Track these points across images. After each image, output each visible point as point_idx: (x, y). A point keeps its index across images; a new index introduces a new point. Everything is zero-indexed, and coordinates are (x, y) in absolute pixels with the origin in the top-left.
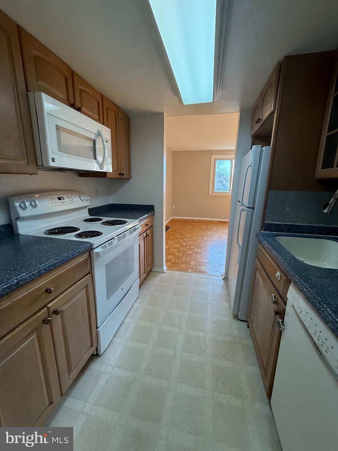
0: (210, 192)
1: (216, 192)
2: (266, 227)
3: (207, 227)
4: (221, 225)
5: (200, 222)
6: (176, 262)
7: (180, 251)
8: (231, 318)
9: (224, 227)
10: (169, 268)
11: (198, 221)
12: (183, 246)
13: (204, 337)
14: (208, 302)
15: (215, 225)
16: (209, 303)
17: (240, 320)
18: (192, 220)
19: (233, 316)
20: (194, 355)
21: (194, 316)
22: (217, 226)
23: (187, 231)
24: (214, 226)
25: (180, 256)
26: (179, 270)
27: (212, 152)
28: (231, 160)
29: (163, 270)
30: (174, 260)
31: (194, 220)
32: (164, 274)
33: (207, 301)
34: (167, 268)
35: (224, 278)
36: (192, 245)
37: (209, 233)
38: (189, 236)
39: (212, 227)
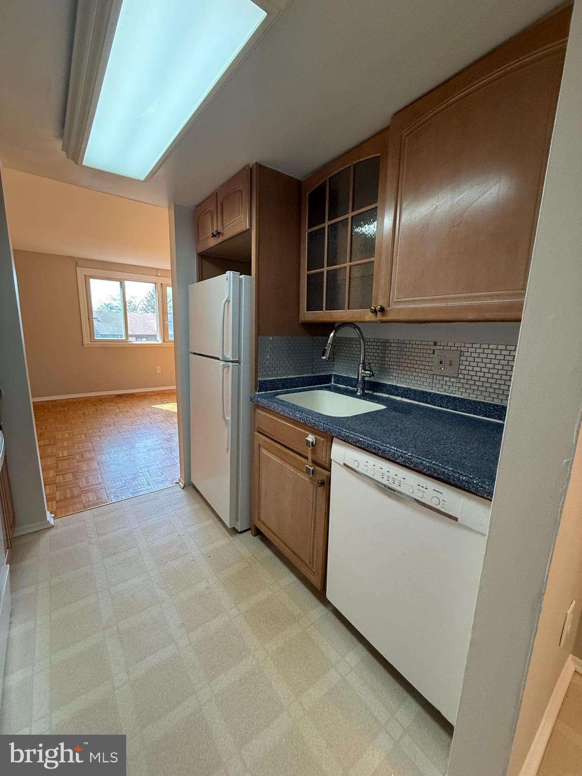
0: (86, 341)
1: (101, 341)
2: (262, 386)
3: (97, 410)
4: (124, 402)
5: (75, 403)
6: (69, 496)
7: (61, 471)
8: (228, 537)
9: (131, 403)
10: (59, 513)
11: (67, 402)
12: (64, 460)
13: (207, 588)
14: (181, 534)
15: (113, 404)
16: (183, 535)
17: (241, 532)
18: (52, 401)
19: (229, 533)
20: (208, 623)
21: (172, 569)
22: (117, 405)
23: (53, 426)
24: (112, 406)
25: (71, 481)
26: (85, 508)
27: (77, 262)
28: (121, 283)
29: (49, 522)
30: (58, 493)
31: (55, 401)
32: (53, 531)
33: (178, 532)
34: (53, 515)
35: (184, 486)
36: (85, 452)
37: (107, 420)
38: (67, 435)
39: (107, 408)
